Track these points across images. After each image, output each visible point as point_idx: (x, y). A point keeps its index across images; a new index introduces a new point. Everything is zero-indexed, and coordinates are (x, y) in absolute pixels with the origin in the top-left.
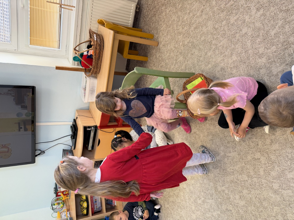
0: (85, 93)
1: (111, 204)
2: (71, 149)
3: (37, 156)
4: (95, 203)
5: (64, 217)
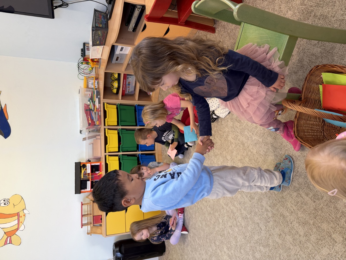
2: (106, 12)
4: (128, 85)
5: (90, 85)
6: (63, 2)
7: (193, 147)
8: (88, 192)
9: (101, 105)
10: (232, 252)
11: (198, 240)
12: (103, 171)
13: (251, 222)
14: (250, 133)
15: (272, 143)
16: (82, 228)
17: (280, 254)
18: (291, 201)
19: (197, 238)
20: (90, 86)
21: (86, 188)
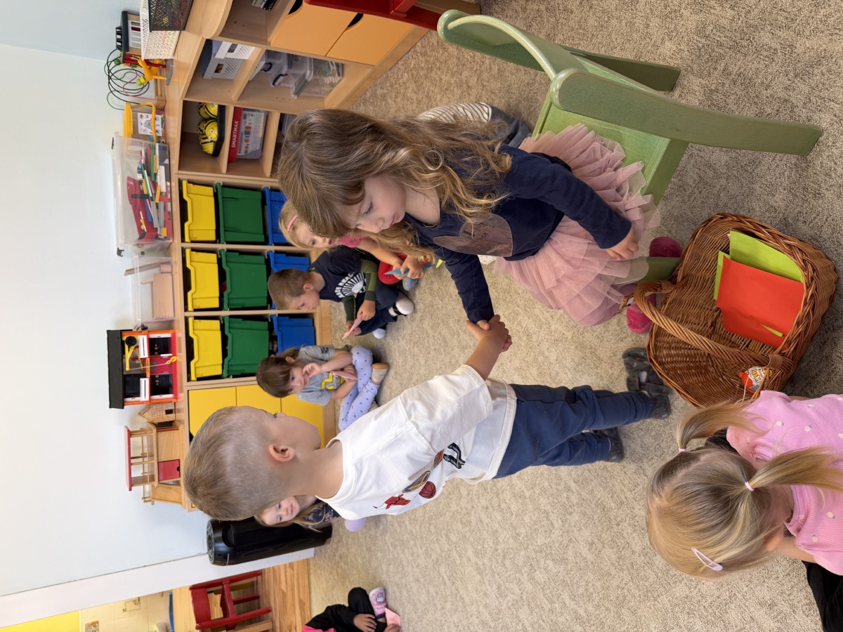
4: (244, 136)
7: (409, 317)
8: (142, 403)
9: (173, 184)
10: (485, 561)
11: (410, 524)
12: (180, 352)
13: (531, 507)
14: (545, 314)
15: (593, 346)
16: (130, 490)
17: (587, 582)
18: (622, 479)
19: (407, 518)
20: (143, 129)
21: (138, 394)
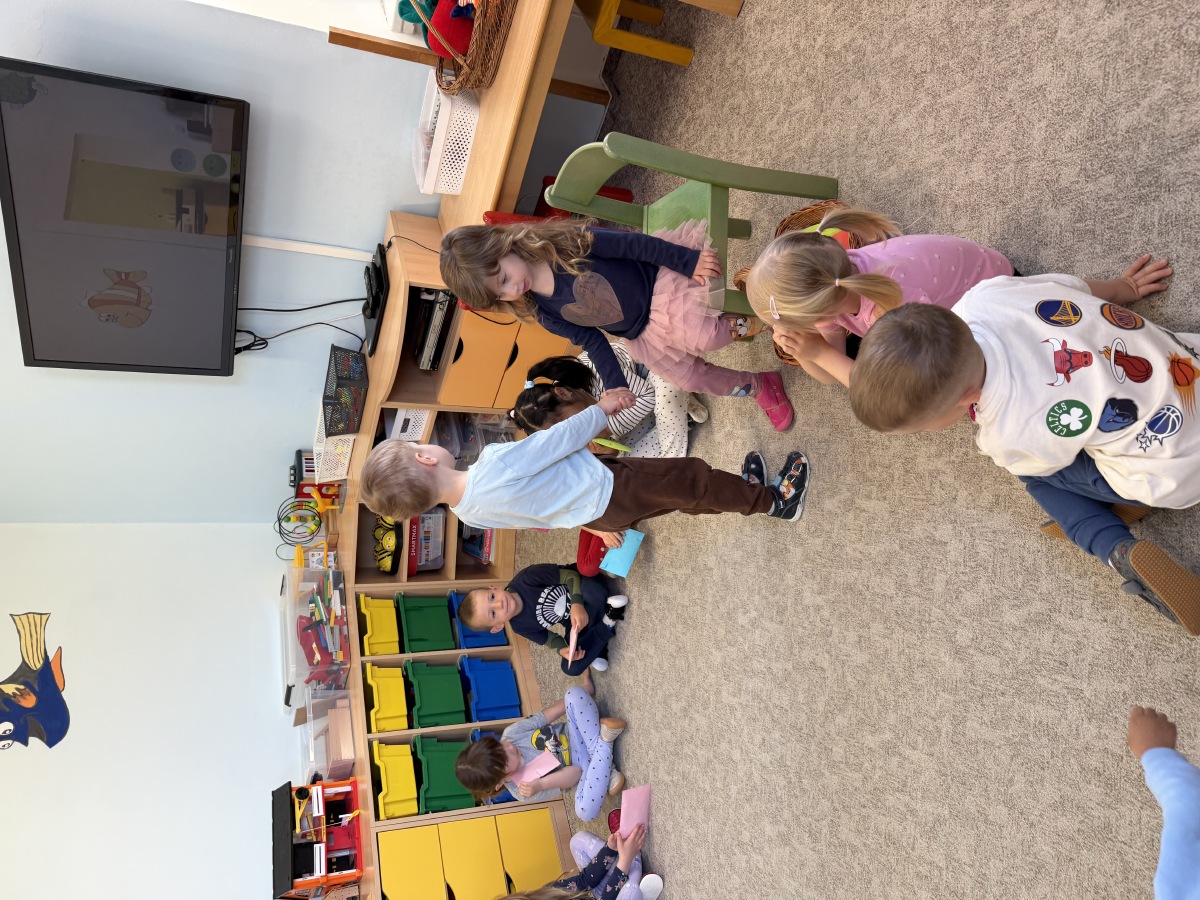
0: (427, 157)
1: (478, 554)
2: (361, 349)
3: (239, 351)
4: (423, 542)
5: (315, 565)
6: (255, 336)
8: (317, 880)
9: (349, 604)
20: (315, 567)
